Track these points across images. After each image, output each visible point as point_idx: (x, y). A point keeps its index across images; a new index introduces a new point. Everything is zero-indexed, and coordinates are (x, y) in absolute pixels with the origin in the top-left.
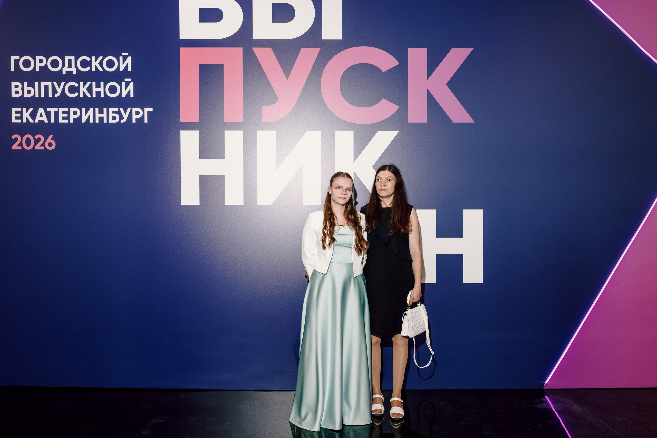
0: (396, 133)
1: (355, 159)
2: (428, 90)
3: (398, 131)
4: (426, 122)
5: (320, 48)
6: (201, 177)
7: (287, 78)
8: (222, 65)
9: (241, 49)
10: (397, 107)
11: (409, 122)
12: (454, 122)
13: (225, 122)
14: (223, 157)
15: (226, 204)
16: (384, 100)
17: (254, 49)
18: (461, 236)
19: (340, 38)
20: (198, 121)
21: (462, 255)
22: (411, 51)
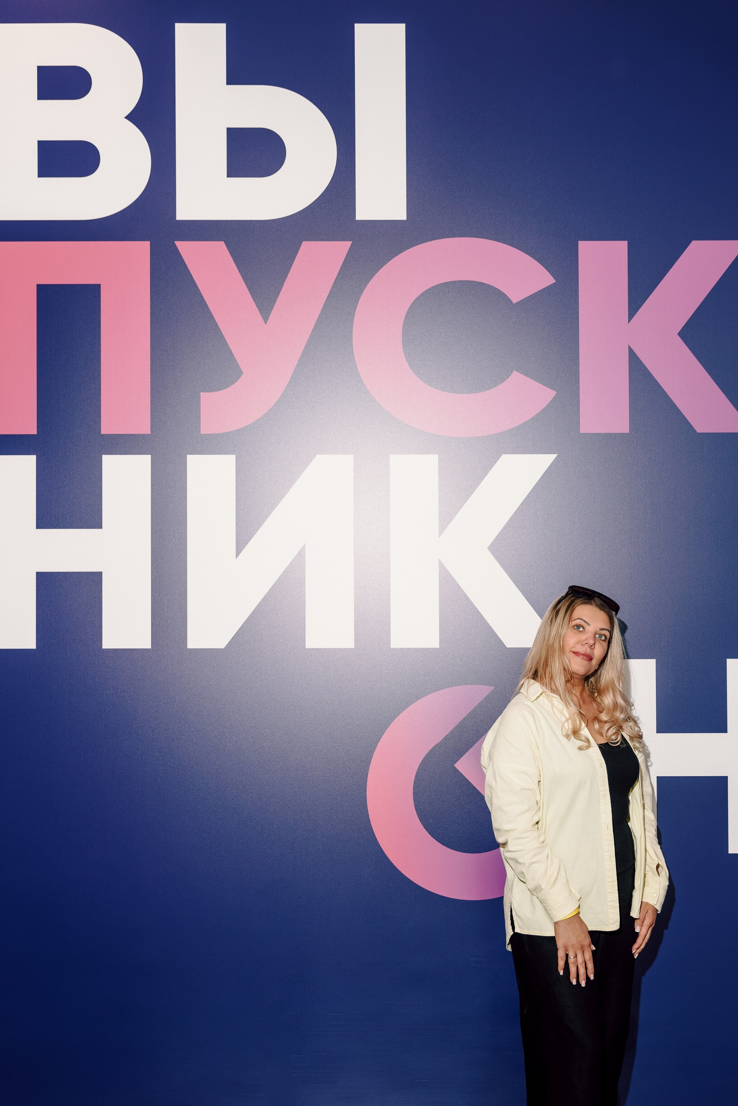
0: (547, 460)
1: (443, 527)
2: (630, 347)
3: (555, 456)
4: (627, 431)
5: (349, 244)
6: (41, 577)
7: (266, 319)
8: (97, 288)
9: (146, 245)
10: (553, 393)
11: (583, 430)
12: (699, 431)
13: (103, 432)
14: (98, 525)
15: (105, 646)
16: (516, 377)
17: (181, 245)
18: (721, 727)
19: (402, 215)
20: (31, 429)
21: (725, 779)
22: (585, 247)
